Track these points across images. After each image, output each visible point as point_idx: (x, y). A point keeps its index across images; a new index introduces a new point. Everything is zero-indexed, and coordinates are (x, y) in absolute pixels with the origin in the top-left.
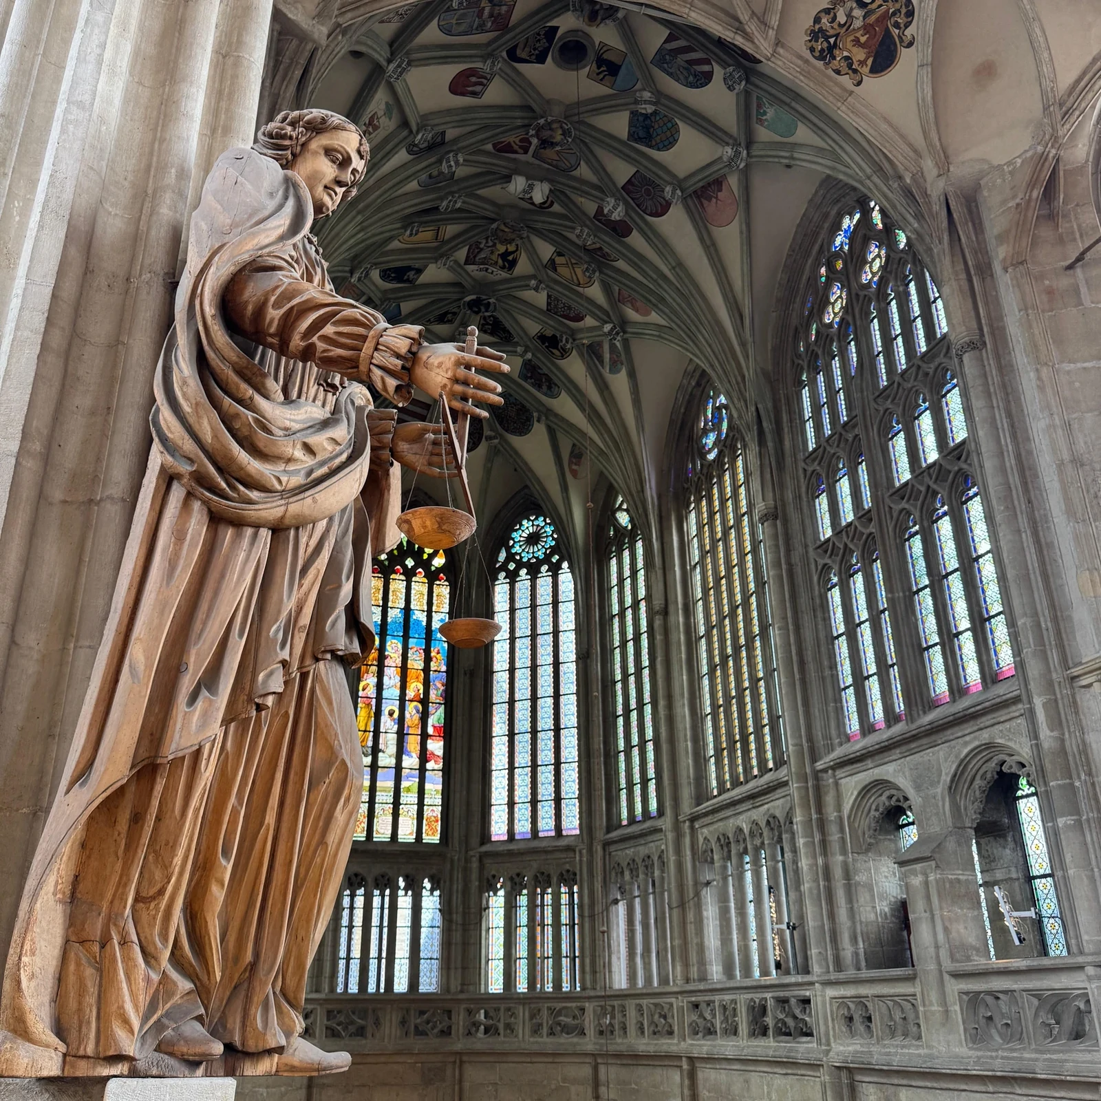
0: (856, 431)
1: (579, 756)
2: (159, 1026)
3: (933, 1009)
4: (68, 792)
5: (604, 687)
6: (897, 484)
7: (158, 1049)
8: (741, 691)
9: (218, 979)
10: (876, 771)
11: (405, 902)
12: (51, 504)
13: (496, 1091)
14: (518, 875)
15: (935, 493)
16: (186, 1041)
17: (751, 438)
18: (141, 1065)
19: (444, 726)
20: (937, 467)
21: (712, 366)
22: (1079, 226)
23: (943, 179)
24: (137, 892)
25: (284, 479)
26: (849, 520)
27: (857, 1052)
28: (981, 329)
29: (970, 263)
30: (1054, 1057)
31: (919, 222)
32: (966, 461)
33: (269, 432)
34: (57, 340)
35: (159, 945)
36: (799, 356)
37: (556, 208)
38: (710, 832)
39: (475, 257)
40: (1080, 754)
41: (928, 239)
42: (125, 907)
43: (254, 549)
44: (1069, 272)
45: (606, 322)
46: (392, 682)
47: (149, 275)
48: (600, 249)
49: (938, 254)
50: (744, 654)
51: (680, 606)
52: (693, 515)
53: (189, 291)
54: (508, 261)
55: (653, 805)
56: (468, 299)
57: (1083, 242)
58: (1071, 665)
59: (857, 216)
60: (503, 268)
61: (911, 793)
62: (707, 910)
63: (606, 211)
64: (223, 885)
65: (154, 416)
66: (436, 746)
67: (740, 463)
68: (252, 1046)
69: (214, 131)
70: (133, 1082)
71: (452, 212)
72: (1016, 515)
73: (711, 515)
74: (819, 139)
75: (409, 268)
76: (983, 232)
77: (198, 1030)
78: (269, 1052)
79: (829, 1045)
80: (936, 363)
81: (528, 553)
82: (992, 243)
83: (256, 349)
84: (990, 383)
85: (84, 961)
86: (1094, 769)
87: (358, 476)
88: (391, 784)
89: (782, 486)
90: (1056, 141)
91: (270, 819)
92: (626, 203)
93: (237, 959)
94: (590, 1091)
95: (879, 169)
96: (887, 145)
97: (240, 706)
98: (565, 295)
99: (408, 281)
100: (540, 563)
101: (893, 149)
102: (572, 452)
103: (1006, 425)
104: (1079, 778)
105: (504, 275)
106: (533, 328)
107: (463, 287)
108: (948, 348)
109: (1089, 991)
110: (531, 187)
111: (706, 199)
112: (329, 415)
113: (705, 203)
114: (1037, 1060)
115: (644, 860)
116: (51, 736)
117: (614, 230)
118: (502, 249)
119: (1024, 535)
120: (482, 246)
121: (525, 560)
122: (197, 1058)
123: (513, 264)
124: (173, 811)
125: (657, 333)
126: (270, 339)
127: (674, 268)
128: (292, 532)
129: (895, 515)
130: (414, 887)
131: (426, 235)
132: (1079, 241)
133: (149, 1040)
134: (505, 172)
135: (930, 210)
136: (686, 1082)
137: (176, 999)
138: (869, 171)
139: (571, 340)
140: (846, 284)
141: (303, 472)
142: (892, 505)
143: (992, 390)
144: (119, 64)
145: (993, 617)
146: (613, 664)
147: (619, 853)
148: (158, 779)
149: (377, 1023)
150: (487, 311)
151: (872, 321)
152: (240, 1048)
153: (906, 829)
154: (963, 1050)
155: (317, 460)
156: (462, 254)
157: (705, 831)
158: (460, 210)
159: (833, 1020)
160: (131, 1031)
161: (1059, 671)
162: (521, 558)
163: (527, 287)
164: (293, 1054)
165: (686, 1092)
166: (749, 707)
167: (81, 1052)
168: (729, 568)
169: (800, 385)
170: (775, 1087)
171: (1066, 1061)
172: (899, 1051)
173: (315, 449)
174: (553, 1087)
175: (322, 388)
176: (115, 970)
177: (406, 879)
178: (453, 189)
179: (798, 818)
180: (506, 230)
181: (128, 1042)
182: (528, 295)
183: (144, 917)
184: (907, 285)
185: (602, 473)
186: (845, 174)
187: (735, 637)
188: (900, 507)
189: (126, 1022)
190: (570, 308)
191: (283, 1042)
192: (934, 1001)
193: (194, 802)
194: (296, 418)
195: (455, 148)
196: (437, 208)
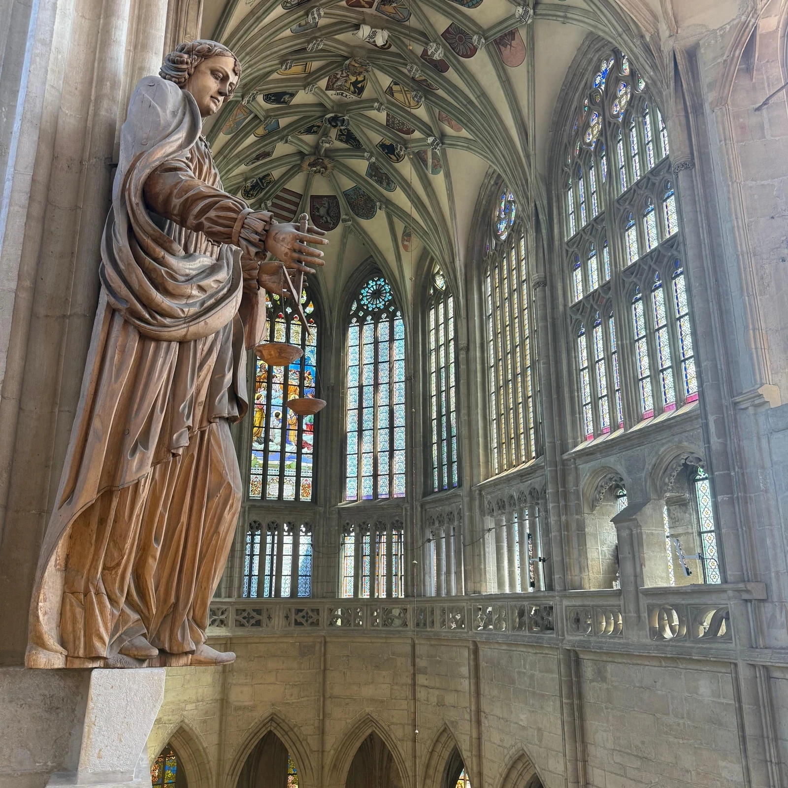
0: (604, 224)
1: (406, 445)
2: (120, 640)
3: (631, 615)
4: (60, 508)
5: (424, 399)
6: (630, 264)
7: (120, 652)
8: (516, 404)
9: (154, 613)
10: (603, 460)
11: (288, 540)
12: (38, 318)
13: (348, 660)
14: (364, 523)
15: (654, 271)
16: (137, 648)
17: (530, 226)
18: (111, 662)
19: (314, 425)
20: (656, 252)
21: (505, 171)
22: (768, 78)
23: (673, 39)
24: (104, 564)
25: (186, 310)
26: (595, 288)
27: (581, 641)
28: (692, 154)
29: (688, 104)
30: (704, 646)
31: (654, 70)
32: (677, 249)
33: (175, 280)
34: (37, 210)
35: (118, 594)
36: (566, 165)
37: (393, 49)
38: (492, 497)
39: (333, 85)
40: (736, 454)
41: (659, 84)
42: (97, 573)
43: (168, 356)
44: (757, 113)
45: (430, 136)
46: (278, 394)
47: (95, 160)
48: (425, 80)
49: (666, 95)
50: (519, 379)
51: (478, 345)
52: (489, 280)
53: (121, 186)
54: (358, 88)
55: (455, 479)
56: (328, 116)
57: (769, 90)
58: (735, 394)
59: (612, 62)
60: (354, 93)
61: (625, 476)
62: (488, 548)
63: (429, 53)
64: (156, 560)
65: (101, 271)
66: (308, 438)
67: (522, 242)
68: (175, 649)
69: (135, 48)
70: (107, 671)
71: (316, 52)
72: (707, 290)
73: (501, 280)
74: (585, 4)
75: (285, 93)
76: (699, 81)
77: (144, 642)
78: (187, 653)
79: (563, 635)
80: (661, 177)
81: (372, 304)
82: (704, 90)
83: (166, 222)
84: (696, 193)
85: (75, 603)
86: (744, 464)
87: (234, 304)
88: (277, 462)
89: (551, 262)
90: (755, 13)
91: (184, 518)
92: (444, 47)
93: (166, 600)
94: (409, 661)
95: (627, 29)
96: (634, 11)
97: (163, 454)
98: (399, 114)
99: (284, 102)
100: (381, 311)
101: (637, 15)
102: (404, 232)
103: (704, 225)
104: (734, 469)
105: (354, 98)
106: (377, 138)
107: (325, 107)
108: (670, 166)
109: (729, 606)
110: (374, 34)
111: (503, 45)
112: (215, 262)
113: (503, 49)
114: (693, 648)
115: (448, 515)
116: (47, 466)
117: (436, 66)
118: (353, 79)
119: (711, 304)
120: (338, 76)
121: (370, 309)
122: (143, 658)
123: (361, 90)
124: (124, 517)
125: (466, 145)
126: (174, 217)
127: (479, 97)
128: (192, 343)
129: (627, 286)
130: (294, 530)
131: (297, 69)
132: (767, 89)
133: (115, 647)
134: (355, 21)
135: (662, 62)
136: (472, 657)
137: (130, 624)
138: (620, 30)
139: (404, 149)
140: (602, 113)
141: (198, 304)
142: (625, 279)
143: (697, 199)
144: (68, 7)
145: (687, 359)
146: (430, 384)
147: (432, 510)
148: (114, 499)
149: (269, 618)
150: (342, 126)
151: (619, 142)
152: (169, 651)
153: (622, 498)
154: (648, 641)
155: (207, 294)
156: (323, 83)
157: (489, 497)
158: (322, 50)
159: (567, 620)
160: (104, 643)
161: (727, 398)
162: (368, 308)
163: (372, 108)
164: (200, 654)
165: (472, 663)
166: (521, 416)
167: (76, 655)
168: (512, 319)
169: (567, 187)
170: (528, 661)
171: (711, 648)
172: (608, 640)
173: (206, 288)
174: (385, 658)
175: (210, 243)
176: (93, 609)
177: (289, 524)
178: (317, 35)
179: (550, 490)
180: (356, 65)
181: (103, 649)
182: (373, 114)
183: (109, 578)
184: (644, 117)
185: (425, 248)
186: (604, 32)
187: (514, 368)
188: (631, 280)
189: (101, 638)
190: (403, 124)
191: (194, 648)
192: (632, 610)
193: (137, 511)
194: (193, 267)
195: (318, 4)
196: (305, 49)
